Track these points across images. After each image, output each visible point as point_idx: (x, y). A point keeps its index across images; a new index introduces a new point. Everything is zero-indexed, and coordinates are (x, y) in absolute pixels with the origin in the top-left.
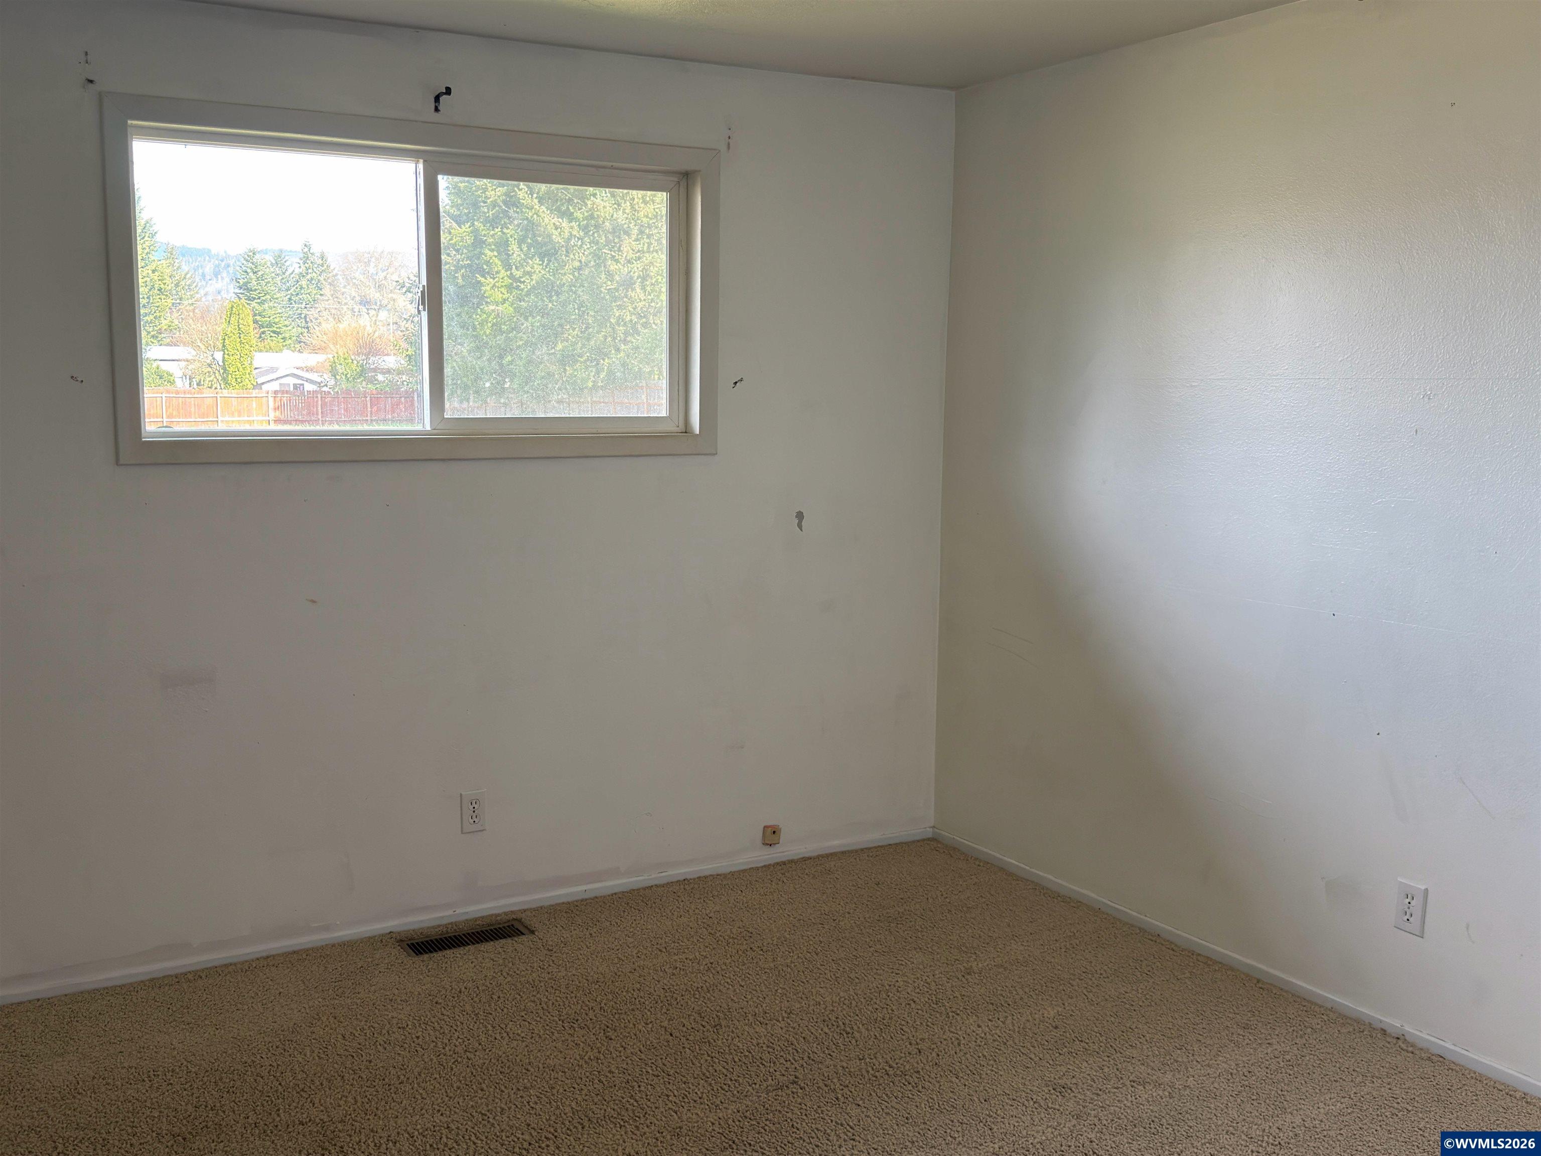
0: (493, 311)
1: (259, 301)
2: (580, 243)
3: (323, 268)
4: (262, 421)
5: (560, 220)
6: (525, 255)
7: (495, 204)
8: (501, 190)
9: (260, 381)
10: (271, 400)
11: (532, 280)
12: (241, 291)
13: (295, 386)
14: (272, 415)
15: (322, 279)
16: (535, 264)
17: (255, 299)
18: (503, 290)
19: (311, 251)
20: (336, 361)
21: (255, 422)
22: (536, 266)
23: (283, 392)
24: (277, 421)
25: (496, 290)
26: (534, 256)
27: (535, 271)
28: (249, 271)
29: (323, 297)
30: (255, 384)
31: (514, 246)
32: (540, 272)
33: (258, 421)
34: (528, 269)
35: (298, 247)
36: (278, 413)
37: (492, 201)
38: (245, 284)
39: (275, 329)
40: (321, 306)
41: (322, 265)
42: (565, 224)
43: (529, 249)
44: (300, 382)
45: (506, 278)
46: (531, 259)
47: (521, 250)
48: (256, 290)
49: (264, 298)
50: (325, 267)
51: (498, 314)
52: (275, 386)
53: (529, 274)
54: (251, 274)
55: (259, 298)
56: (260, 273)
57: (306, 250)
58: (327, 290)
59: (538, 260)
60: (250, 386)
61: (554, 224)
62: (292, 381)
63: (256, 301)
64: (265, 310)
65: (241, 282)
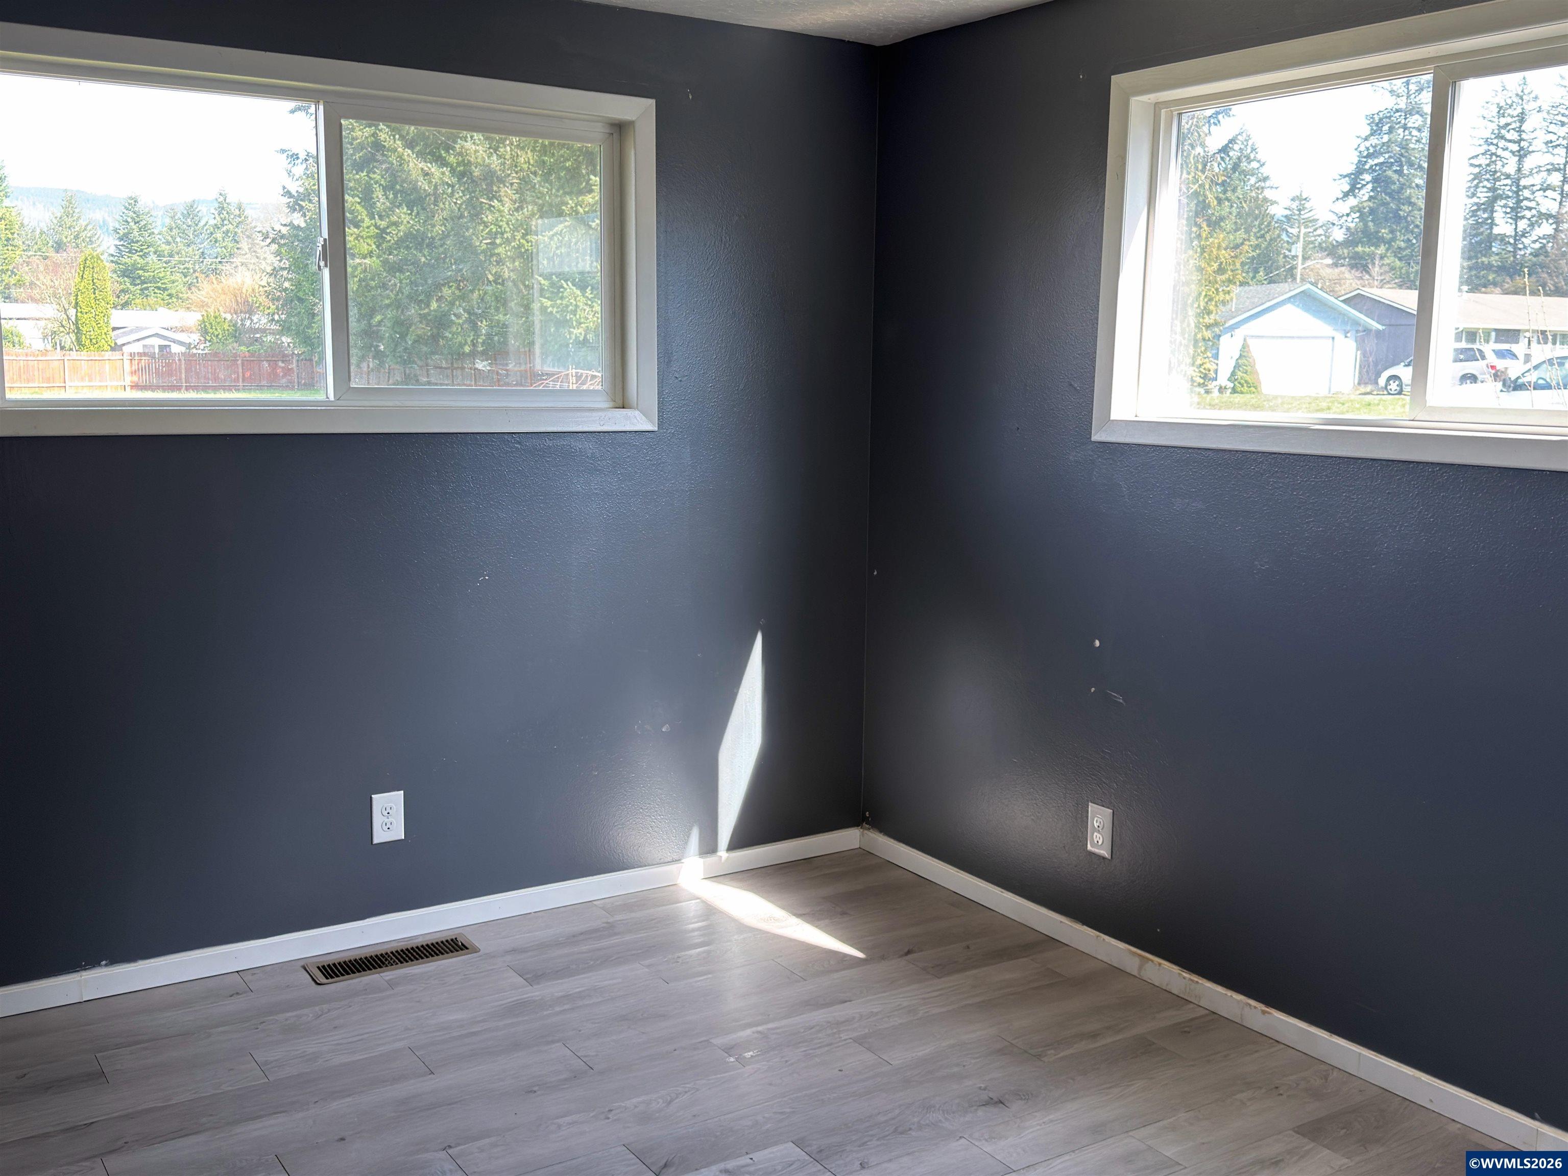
0: (360, 264)
1: (141, 253)
2: (450, 190)
3: (240, 220)
4: (116, 388)
5: (429, 165)
6: (390, 203)
7: (361, 147)
8: (368, 131)
9: (119, 342)
10: (127, 363)
11: (399, 231)
12: (122, 243)
13: (162, 348)
14: (129, 380)
15: (239, 231)
16: (402, 214)
17: (136, 251)
18: (369, 241)
19: (227, 201)
20: (206, 320)
21: (109, 388)
22: (403, 216)
23: (145, 354)
24: (135, 386)
25: (361, 241)
26: (401, 205)
27: (402, 221)
28: (129, 220)
29: (238, 252)
30: (113, 345)
31: (379, 193)
32: (408, 222)
33: (112, 387)
34: (394, 219)
35: (213, 195)
36: (135, 378)
37: (359, 143)
38: (126, 235)
39: (159, 284)
40: (237, 260)
41: (240, 216)
42: (434, 169)
43: (396, 197)
44: (167, 343)
45: (372, 228)
46: (398, 207)
47: (387, 198)
48: (137, 242)
49: (145, 251)
50: (243, 218)
51: (366, 268)
52: (137, 348)
53: (396, 224)
54: (132, 224)
55: (142, 250)
56: (142, 223)
57: (221, 199)
58: (244, 245)
59: (405, 208)
60: (106, 347)
61: (422, 169)
62: (157, 342)
63: (138, 254)
64: (147, 263)
65: (121, 232)
